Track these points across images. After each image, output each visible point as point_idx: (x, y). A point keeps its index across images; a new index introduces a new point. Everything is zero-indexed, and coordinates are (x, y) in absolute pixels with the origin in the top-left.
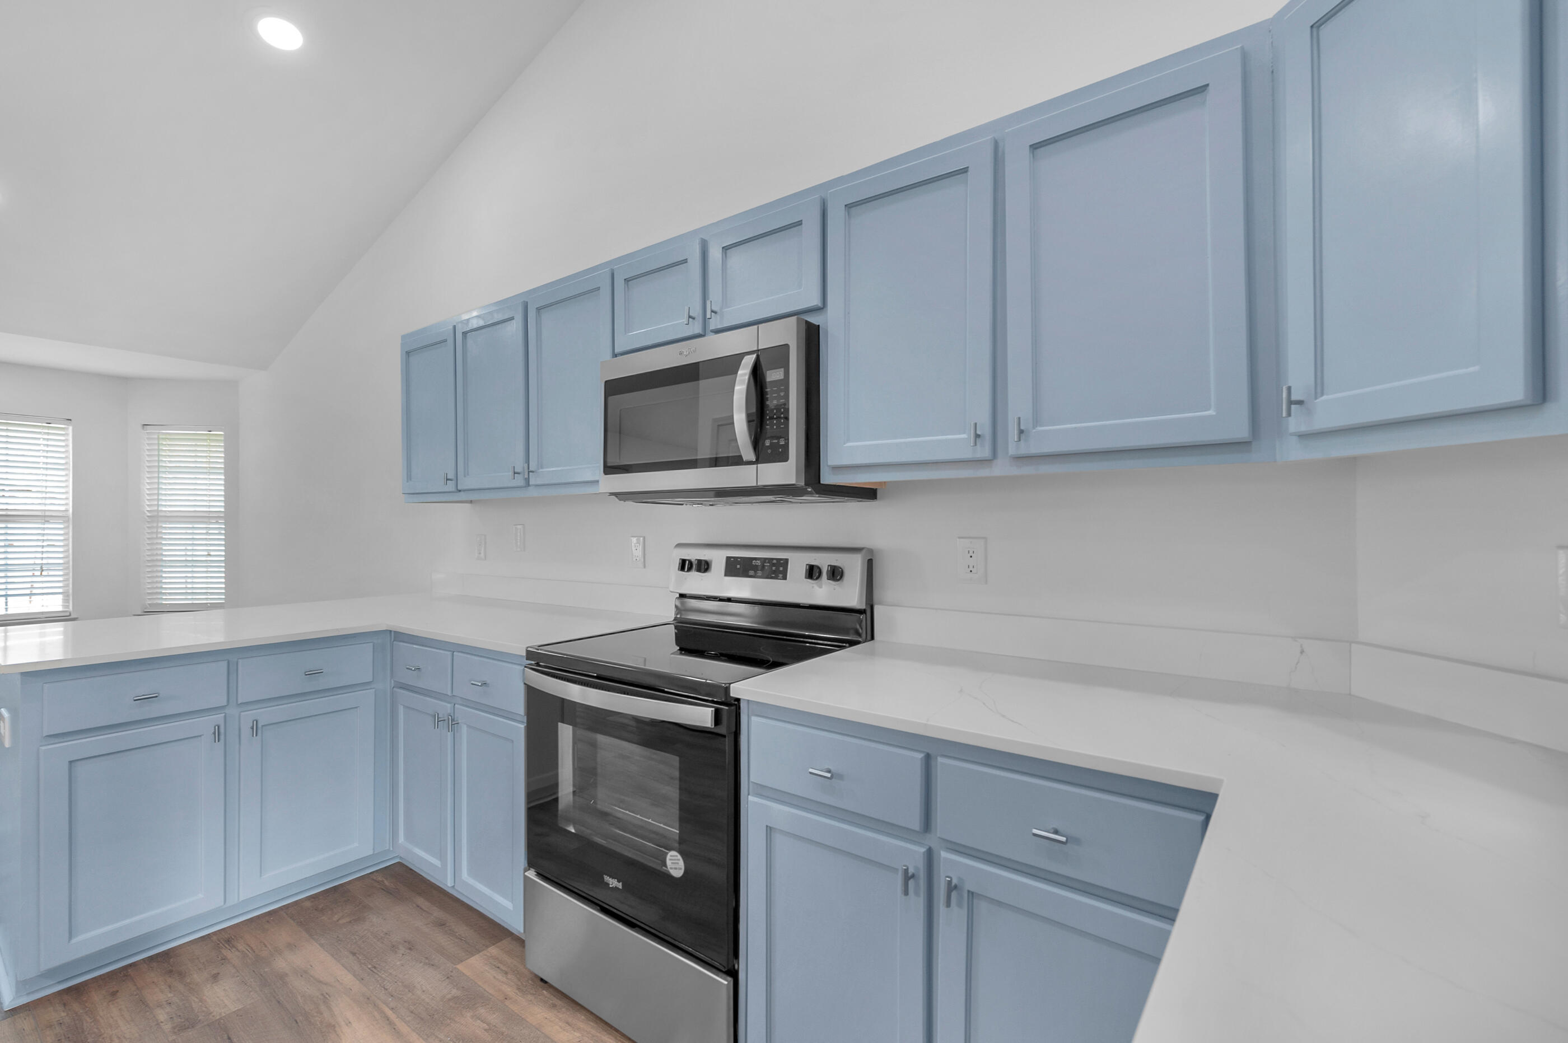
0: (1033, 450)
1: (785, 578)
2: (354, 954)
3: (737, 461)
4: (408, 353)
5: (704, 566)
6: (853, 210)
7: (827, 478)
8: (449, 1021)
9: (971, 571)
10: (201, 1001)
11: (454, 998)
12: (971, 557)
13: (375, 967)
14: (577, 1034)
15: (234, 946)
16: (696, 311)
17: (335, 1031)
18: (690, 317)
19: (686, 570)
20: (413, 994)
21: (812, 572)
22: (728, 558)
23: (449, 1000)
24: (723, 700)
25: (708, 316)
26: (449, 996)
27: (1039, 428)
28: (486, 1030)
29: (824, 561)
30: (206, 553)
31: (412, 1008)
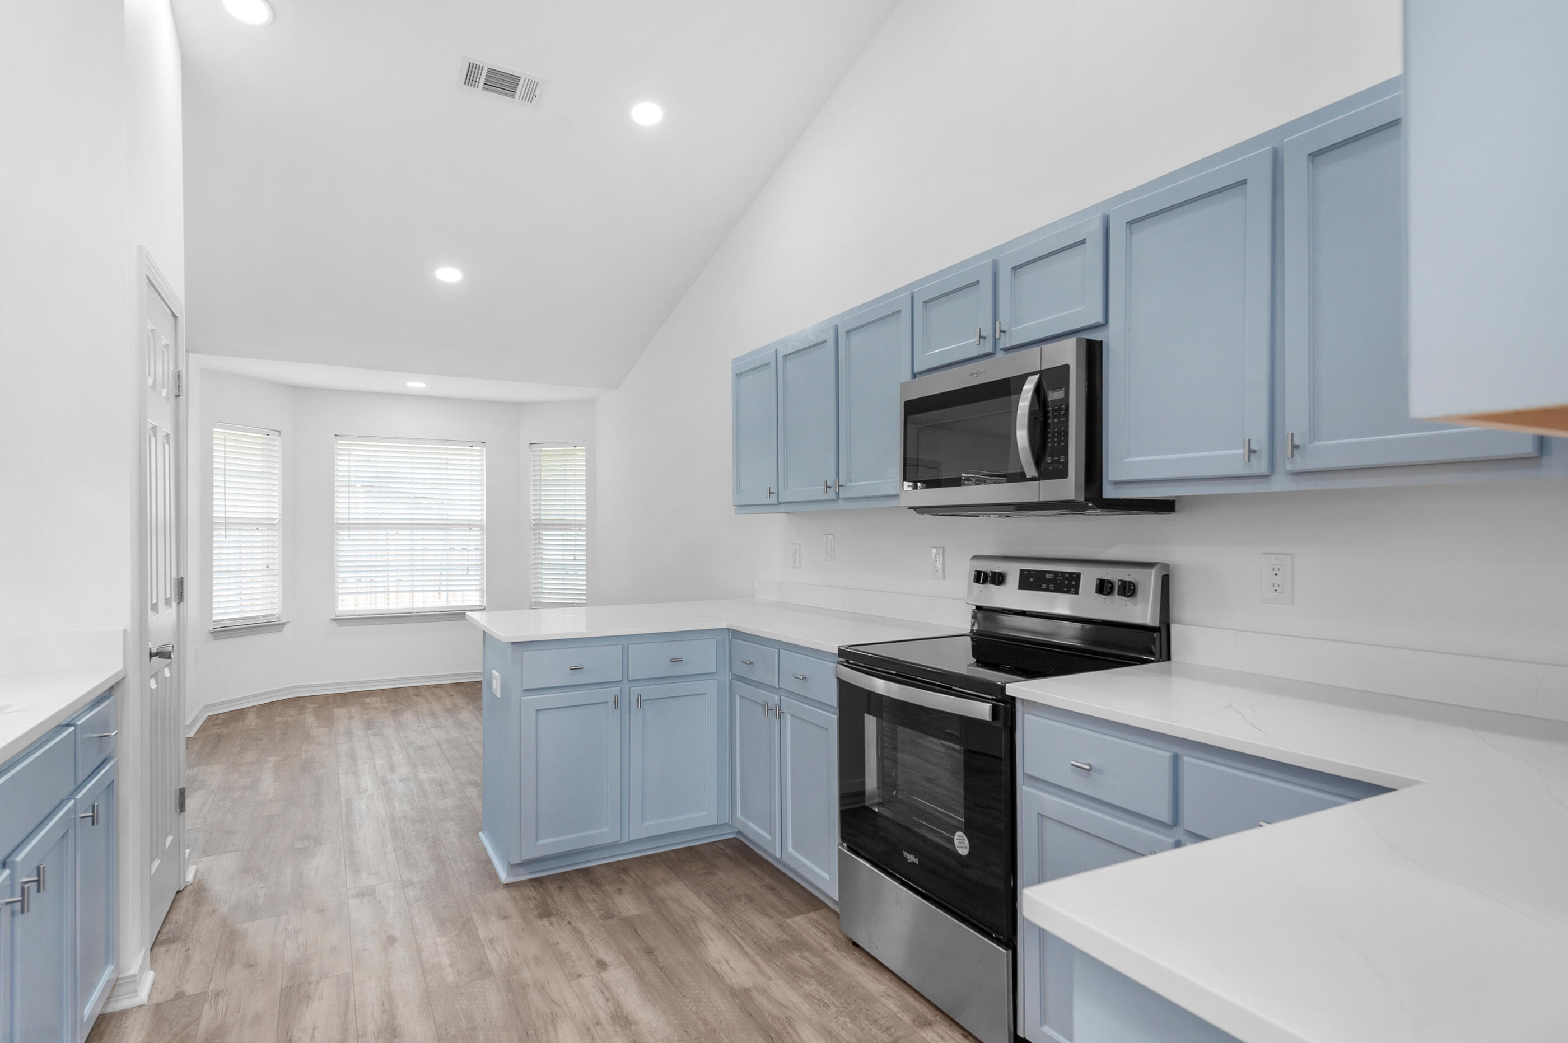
0: (1310, 466)
1: (1077, 592)
2: (710, 896)
3: (1021, 477)
4: (738, 375)
5: (998, 579)
6: (1135, 226)
7: (1109, 492)
8: (782, 955)
9: (1276, 590)
10: (614, 903)
11: (785, 941)
12: (1276, 574)
13: (726, 908)
14: (883, 987)
15: (628, 874)
16: (987, 331)
17: (703, 943)
18: (981, 337)
19: (981, 582)
20: (755, 931)
21: (1104, 587)
22: (1022, 571)
23: (782, 941)
24: (1000, 697)
25: (998, 337)
26: (782, 939)
27: (1317, 443)
28: (810, 967)
29: (1115, 575)
30: (573, 558)
31: (755, 940)
